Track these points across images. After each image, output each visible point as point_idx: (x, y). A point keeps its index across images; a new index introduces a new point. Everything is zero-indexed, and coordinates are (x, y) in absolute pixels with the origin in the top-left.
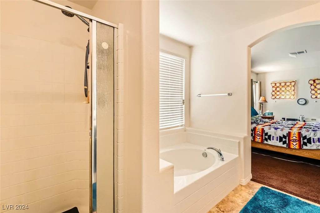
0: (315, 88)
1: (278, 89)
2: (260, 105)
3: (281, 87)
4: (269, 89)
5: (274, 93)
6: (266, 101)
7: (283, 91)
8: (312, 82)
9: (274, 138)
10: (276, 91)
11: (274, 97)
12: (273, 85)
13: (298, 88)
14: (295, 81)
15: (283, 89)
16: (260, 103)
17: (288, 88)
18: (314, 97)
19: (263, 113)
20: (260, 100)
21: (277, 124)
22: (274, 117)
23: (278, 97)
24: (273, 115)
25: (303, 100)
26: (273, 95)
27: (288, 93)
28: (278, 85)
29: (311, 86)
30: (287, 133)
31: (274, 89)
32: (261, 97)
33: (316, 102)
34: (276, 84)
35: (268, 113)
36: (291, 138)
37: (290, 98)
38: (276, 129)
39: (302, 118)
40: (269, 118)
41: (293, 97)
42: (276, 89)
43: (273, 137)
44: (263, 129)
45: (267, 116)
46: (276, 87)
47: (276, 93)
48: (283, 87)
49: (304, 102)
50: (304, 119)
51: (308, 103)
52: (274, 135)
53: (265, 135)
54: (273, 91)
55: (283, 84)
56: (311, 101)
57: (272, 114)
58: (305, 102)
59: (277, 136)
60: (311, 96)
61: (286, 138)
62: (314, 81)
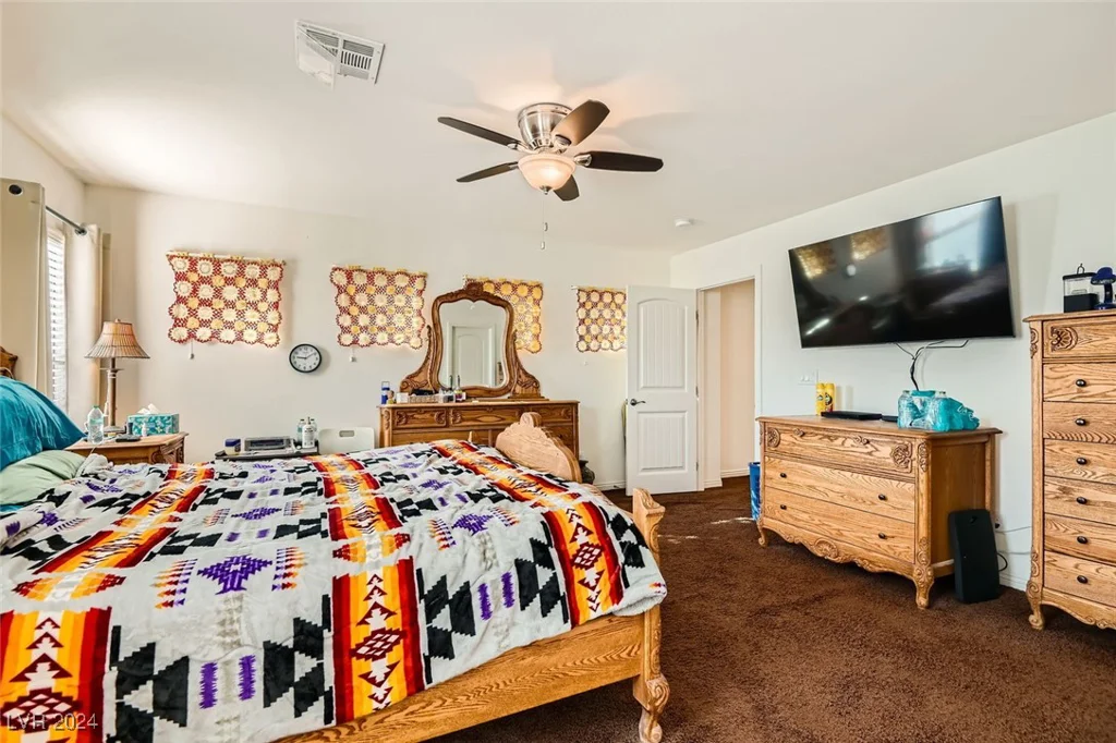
0: (352, 304)
1: (206, 292)
2: (102, 375)
3: (218, 281)
4: (158, 289)
5: (182, 312)
6: (136, 350)
7: (230, 305)
8: (341, 279)
9: (219, 685)
10: (194, 303)
11: (185, 329)
12: (182, 266)
13: (291, 296)
14: (279, 261)
15: (230, 293)
16: (102, 362)
17: (253, 294)
18: (347, 339)
19: (121, 424)
20: (100, 342)
21: (224, 503)
22: (183, 440)
23: (204, 333)
24: (182, 428)
25: (311, 351)
26: (179, 322)
27: (251, 316)
28: (205, 269)
29: (340, 293)
30: (325, 598)
31: (185, 289)
32: (106, 325)
33: (354, 360)
34: (193, 263)
35: (152, 420)
36: (353, 627)
37: (260, 340)
38: (231, 576)
39: (310, 431)
40: (155, 454)
41: (274, 335)
42: (195, 291)
43: (209, 670)
44: (98, 625)
45: (146, 440)
46: (194, 277)
47: (193, 313)
48: (229, 281)
49: (312, 361)
50: (316, 435)
51: (327, 365)
52: (214, 654)
53: (119, 682)
54: (180, 300)
55: (229, 270)
56: (339, 357)
57: (173, 422)
58: (317, 362)
59: (247, 652)
60: (339, 336)
61: (321, 639)
62: (349, 275)
